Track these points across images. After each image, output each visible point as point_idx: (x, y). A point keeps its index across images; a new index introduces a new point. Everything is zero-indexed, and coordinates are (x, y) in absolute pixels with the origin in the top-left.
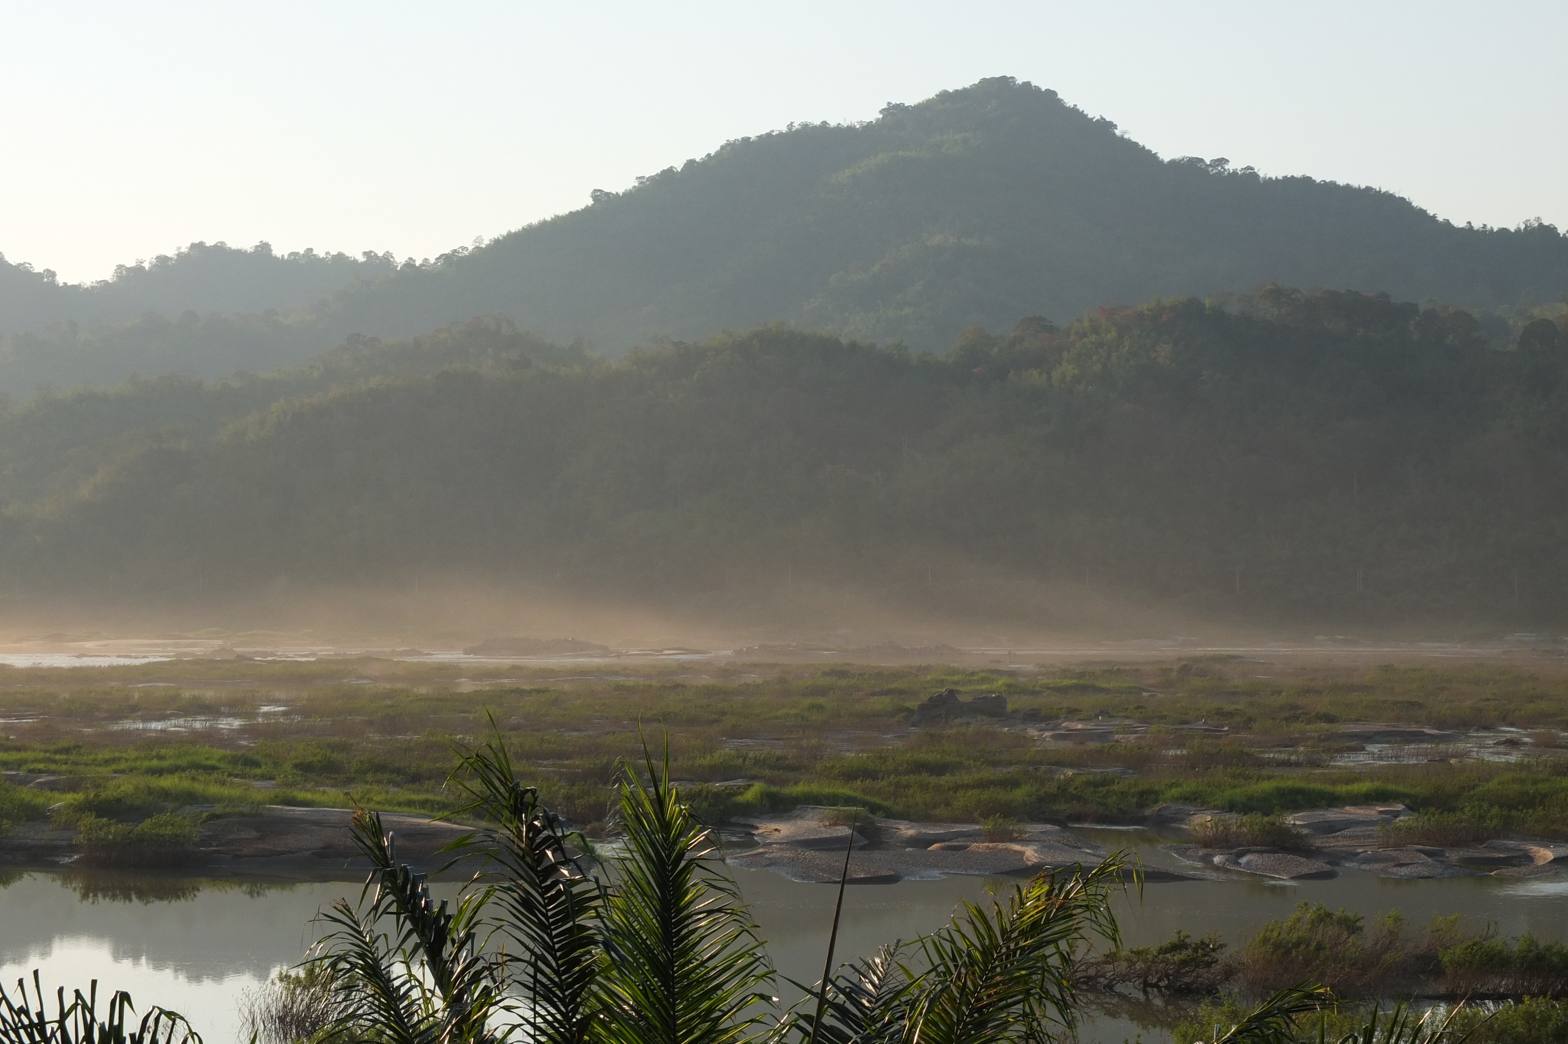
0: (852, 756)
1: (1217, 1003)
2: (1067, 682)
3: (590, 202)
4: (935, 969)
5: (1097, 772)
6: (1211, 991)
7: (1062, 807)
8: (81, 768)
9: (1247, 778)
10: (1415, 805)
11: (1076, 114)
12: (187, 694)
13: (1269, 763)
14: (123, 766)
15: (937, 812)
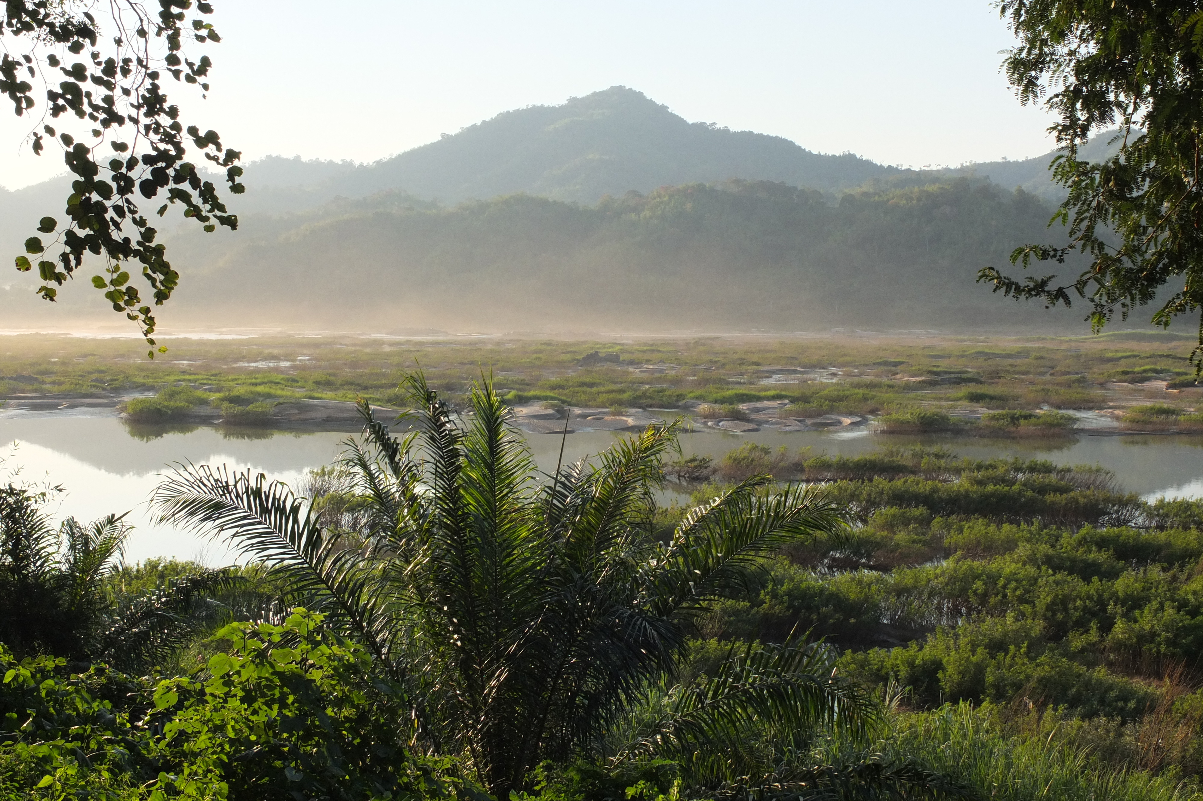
0: (554, 379)
1: (710, 483)
2: (646, 348)
3: (440, 138)
4: (605, 467)
5: (658, 387)
6: (707, 478)
7: (644, 401)
8: (222, 383)
9: (723, 389)
10: (793, 400)
11: (652, 103)
12: (266, 351)
13: (732, 383)
14: (240, 382)
15: (591, 403)
